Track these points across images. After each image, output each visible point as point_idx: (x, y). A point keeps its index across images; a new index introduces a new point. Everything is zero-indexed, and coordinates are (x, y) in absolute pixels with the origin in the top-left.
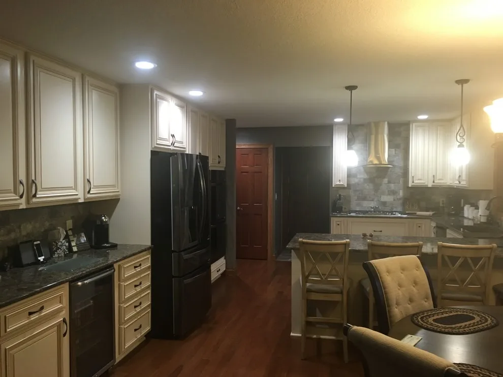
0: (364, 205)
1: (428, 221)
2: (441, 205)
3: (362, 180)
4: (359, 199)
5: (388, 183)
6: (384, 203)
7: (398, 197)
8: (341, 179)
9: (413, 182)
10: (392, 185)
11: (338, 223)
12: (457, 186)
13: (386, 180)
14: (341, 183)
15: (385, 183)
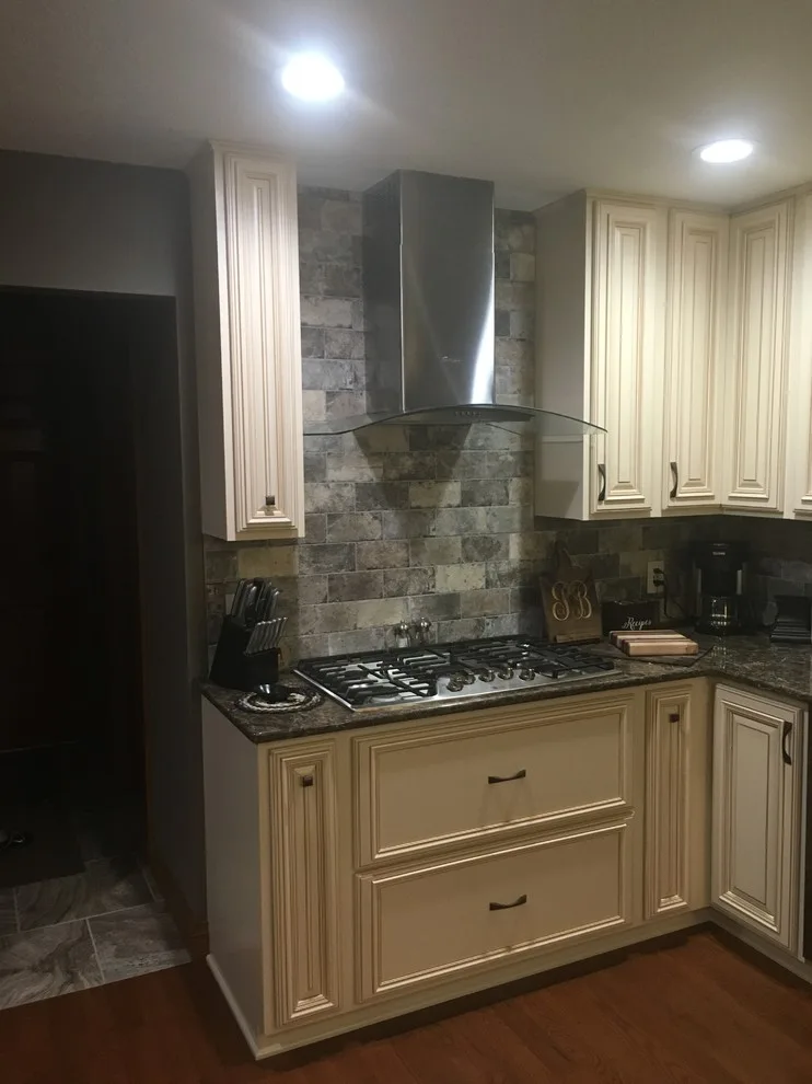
0: (364, 622)
1: (700, 684)
2: (651, 589)
3: (349, 493)
4: (335, 592)
5: (463, 504)
6: (448, 605)
7: (504, 568)
8: (273, 493)
9: (602, 497)
10: (480, 514)
11: (307, 771)
12: (798, 512)
13: (452, 491)
14: (278, 517)
15: (450, 506)
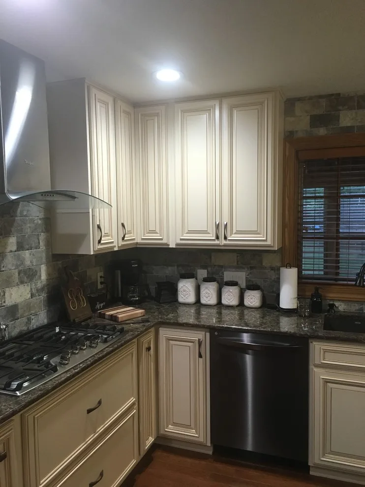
5: (18, 250)
7: (39, 285)
9: (100, 242)
15: (11, 251)
